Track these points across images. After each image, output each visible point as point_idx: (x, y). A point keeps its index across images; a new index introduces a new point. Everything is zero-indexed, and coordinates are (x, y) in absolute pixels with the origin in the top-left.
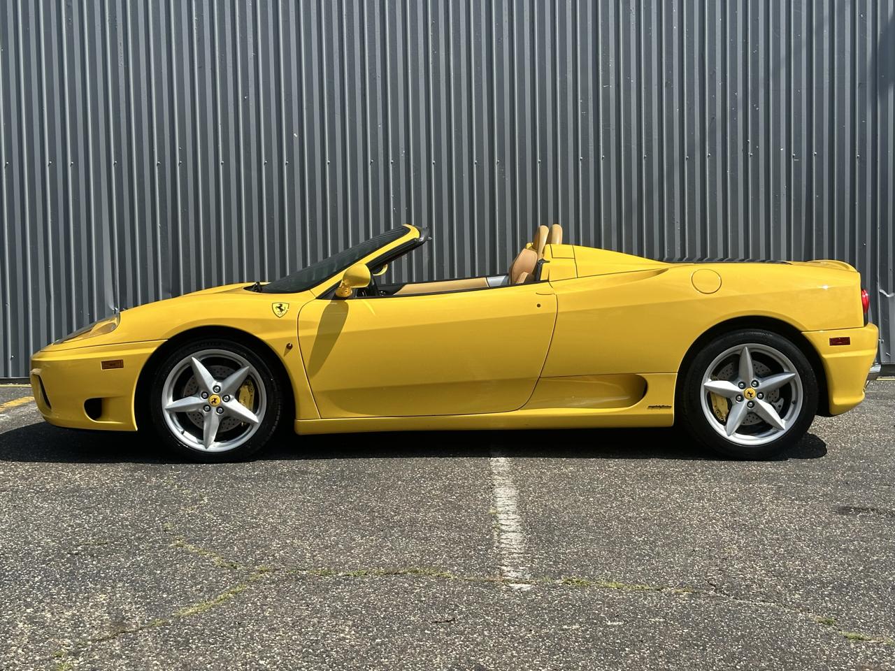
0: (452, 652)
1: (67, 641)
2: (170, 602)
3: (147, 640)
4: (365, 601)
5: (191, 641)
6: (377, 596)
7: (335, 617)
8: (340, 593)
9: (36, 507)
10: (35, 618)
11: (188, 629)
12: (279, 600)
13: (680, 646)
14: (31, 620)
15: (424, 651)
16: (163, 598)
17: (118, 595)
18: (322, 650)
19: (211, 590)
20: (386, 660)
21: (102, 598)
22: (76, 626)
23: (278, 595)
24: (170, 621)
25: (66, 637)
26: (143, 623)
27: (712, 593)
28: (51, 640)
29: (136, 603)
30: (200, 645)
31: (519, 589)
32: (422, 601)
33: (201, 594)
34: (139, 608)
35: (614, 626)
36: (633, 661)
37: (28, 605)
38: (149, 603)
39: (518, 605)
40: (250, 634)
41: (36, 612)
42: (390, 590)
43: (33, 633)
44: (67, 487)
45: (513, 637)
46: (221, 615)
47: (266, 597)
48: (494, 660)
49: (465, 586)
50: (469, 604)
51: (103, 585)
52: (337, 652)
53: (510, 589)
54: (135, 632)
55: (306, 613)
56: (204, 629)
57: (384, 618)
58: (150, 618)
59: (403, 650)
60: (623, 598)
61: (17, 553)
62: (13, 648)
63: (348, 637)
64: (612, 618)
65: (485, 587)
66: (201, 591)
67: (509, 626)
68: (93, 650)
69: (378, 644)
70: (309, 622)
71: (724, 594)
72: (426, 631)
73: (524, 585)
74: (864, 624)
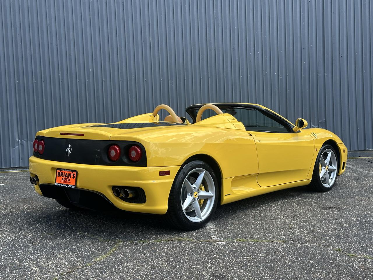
0: (208, 269)
1: (56, 274)
2: (89, 256)
3: (87, 271)
4: (165, 251)
5: (105, 271)
6: (169, 249)
7: (157, 259)
8: (154, 249)
9: (16, 221)
10: (38, 265)
11: (102, 266)
12: (132, 253)
13: (291, 262)
14: (37, 266)
15: (197, 270)
16: (85, 255)
17: (67, 254)
18: (158, 271)
19: (103, 251)
20: (185, 274)
21: (61, 256)
22: (56, 267)
23: (130, 251)
24: (93, 263)
25: (55, 272)
26: (82, 265)
27: (292, 241)
28: (50, 273)
29: (76, 257)
30: (110, 272)
31: (222, 244)
32: (187, 251)
33: (100, 252)
34: (78, 259)
35: (263, 256)
36: (277, 269)
37: (33, 260)
38: (81, 257)
39: (224, 250)
40: (127, 267)
41: (38, 263)
42: (173, 247)
43: (40, 271)
45: (228, 263)
46: (112, 260)
47: (126, 252)
48: (225, 271)
49: (201, 244)
50: (205, 251)
51: (59, 251)
52: (165, 272)
53: (218, 244)
54: (81, 268)
55: (145, 258)
56: (108, 266)
57: (176, 258)
58: (84, 263)
59: (189, 270)
60: (261, 246)
61: (17, 240)
62: (36, 277)
63: (166, 266)
64: (261, 253)
65: (208, 244)
66: (100, 251)
67: (224, 258)
68: (68, 277)
69: (178, 268)
70: (148, 261)
71: (297, 242)
72: (194, 262)
73: (222, 242)
74: (352, 250)
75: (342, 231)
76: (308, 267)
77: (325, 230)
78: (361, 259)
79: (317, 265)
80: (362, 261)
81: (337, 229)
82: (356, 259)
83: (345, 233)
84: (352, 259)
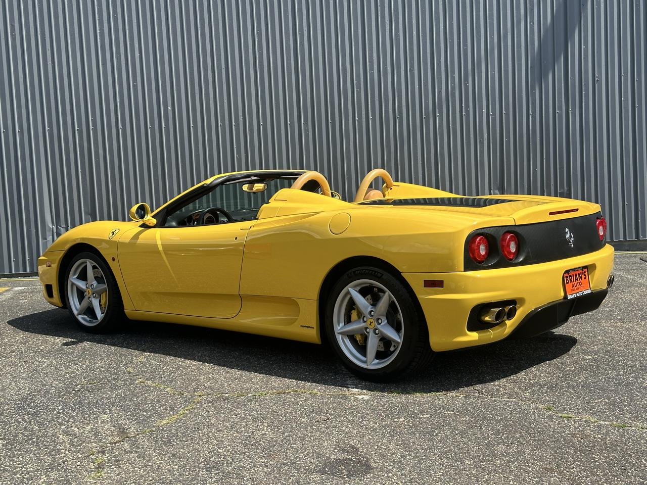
0: (333, 438)
1: (94, 445)
2: (149, 417)
3: (144, 442)
4: (270, 410)
5: (172, 440)
6: (277, 407)
7: (256, 422)
8: (253, 406)
9: (40, 362)
10: (68, 431)
11: (167, 433)
12: (218, 413)
13: (467, 427)
14: (66, 433)
15: (316, 439)
16: (144, 415)
17: (115, 415)
18: (254, 441)
19: (172, 409)
20: (295, 445)
21: (105, 417)
22: (96, 435)
23: (215, 410)
24: (154, 429)
25: (93, 442)
26: (137, 431)
27: (476, 394)
28: (84, 444)
29: (129, 419)
30: (178, 442)
31: (362, 399)
32: (305, 409)
33: (167, 412)
34: (131, 422)
35: (425, 418)
36: (441, 437)
37: (61, 424)
38: (137, 419)
39: (364, 408)
40: (207, 434)
41: (68, 428)
42: (284, 403)
43: (71, 441)
44: (54, 348)
45: (366, 428)
46: (184, 423)
47: (209, 412)
48: (359, 441)
49: (329, 399)
50: (335, 410)
51: (103, 409)
52: (264, 442)
53: (356, 399)
54: (135, 437)
55: (237, 420)
56: (177, 433)
57: (285, 420)
58: (141, 428)
59: (303, 439)
60: (426, 401)
61: (39, 392)
62: (62, 451)
63: (268, 433)
64: (422, 412)
65: (341, 398)
66: (167, 410)
67: (362, 421)
68: (113, 449)
69: (287, 436)
70: (241, 425)
71: (484, 395)
72: (313, 427)
73: (364, 396)
74: (570, 409)
75: (562, 377)
76: (491, 434)
77: (535, 376)
78: (581, 421)
79: (506, 431)
80: (580, 426)
81: (554, 374)
82: (573, 422)
83: (566, 380)
84: (566, 422)
